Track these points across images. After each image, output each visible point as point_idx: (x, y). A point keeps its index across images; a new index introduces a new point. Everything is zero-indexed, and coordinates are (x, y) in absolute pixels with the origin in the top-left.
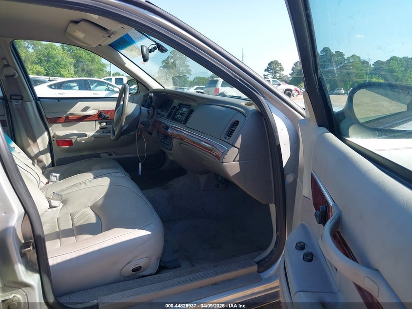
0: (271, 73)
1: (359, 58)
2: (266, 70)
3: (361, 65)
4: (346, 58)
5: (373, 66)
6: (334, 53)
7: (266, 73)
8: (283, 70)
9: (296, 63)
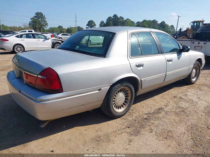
0: (90, 26)
1: (130, 20)
2: (87, 25)
3: (131, 23)
4: (124, 20)
5: (136, 24)
6: (119, 17)
7: (87, 27)
8: (96, 25)
9: (101, 22)
